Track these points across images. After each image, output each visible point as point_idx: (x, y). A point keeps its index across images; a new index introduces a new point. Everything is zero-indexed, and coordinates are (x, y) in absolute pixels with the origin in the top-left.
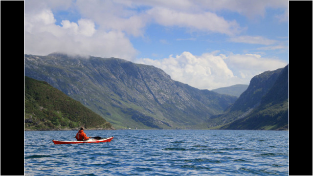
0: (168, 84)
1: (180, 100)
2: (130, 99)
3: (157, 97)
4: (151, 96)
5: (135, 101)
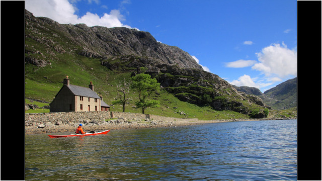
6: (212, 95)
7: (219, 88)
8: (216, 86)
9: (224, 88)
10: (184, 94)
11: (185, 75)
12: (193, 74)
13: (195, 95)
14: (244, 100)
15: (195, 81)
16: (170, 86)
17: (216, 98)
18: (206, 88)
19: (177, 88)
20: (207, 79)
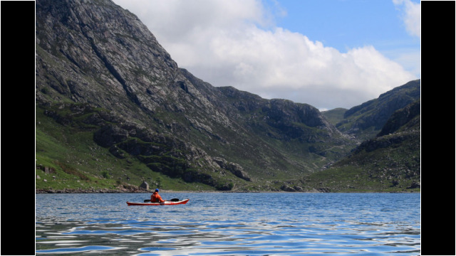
0: (156, 56)
1: (192, 103)
2: (57, 83)
3: (134, 88)
4: (114, 82)
5: (73, 92)
6: (184, 166)
7: (191, 159)
8: (189, 157)
9: (197, 159)
10: (156, 164)
11: (157, 142)
12: (165, 141)
13: (167, 166)
14: (216, 171)
15: (167, 150)
16: (141, 154)
17: (187, 170)
18: (178, 158)
19: (149, 157)
20: (180, 148)
